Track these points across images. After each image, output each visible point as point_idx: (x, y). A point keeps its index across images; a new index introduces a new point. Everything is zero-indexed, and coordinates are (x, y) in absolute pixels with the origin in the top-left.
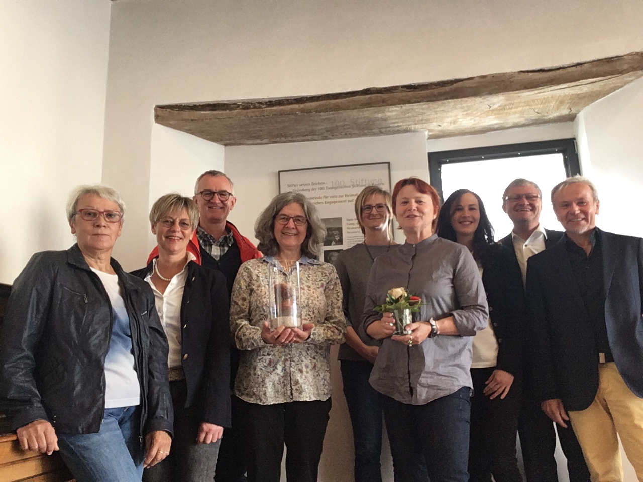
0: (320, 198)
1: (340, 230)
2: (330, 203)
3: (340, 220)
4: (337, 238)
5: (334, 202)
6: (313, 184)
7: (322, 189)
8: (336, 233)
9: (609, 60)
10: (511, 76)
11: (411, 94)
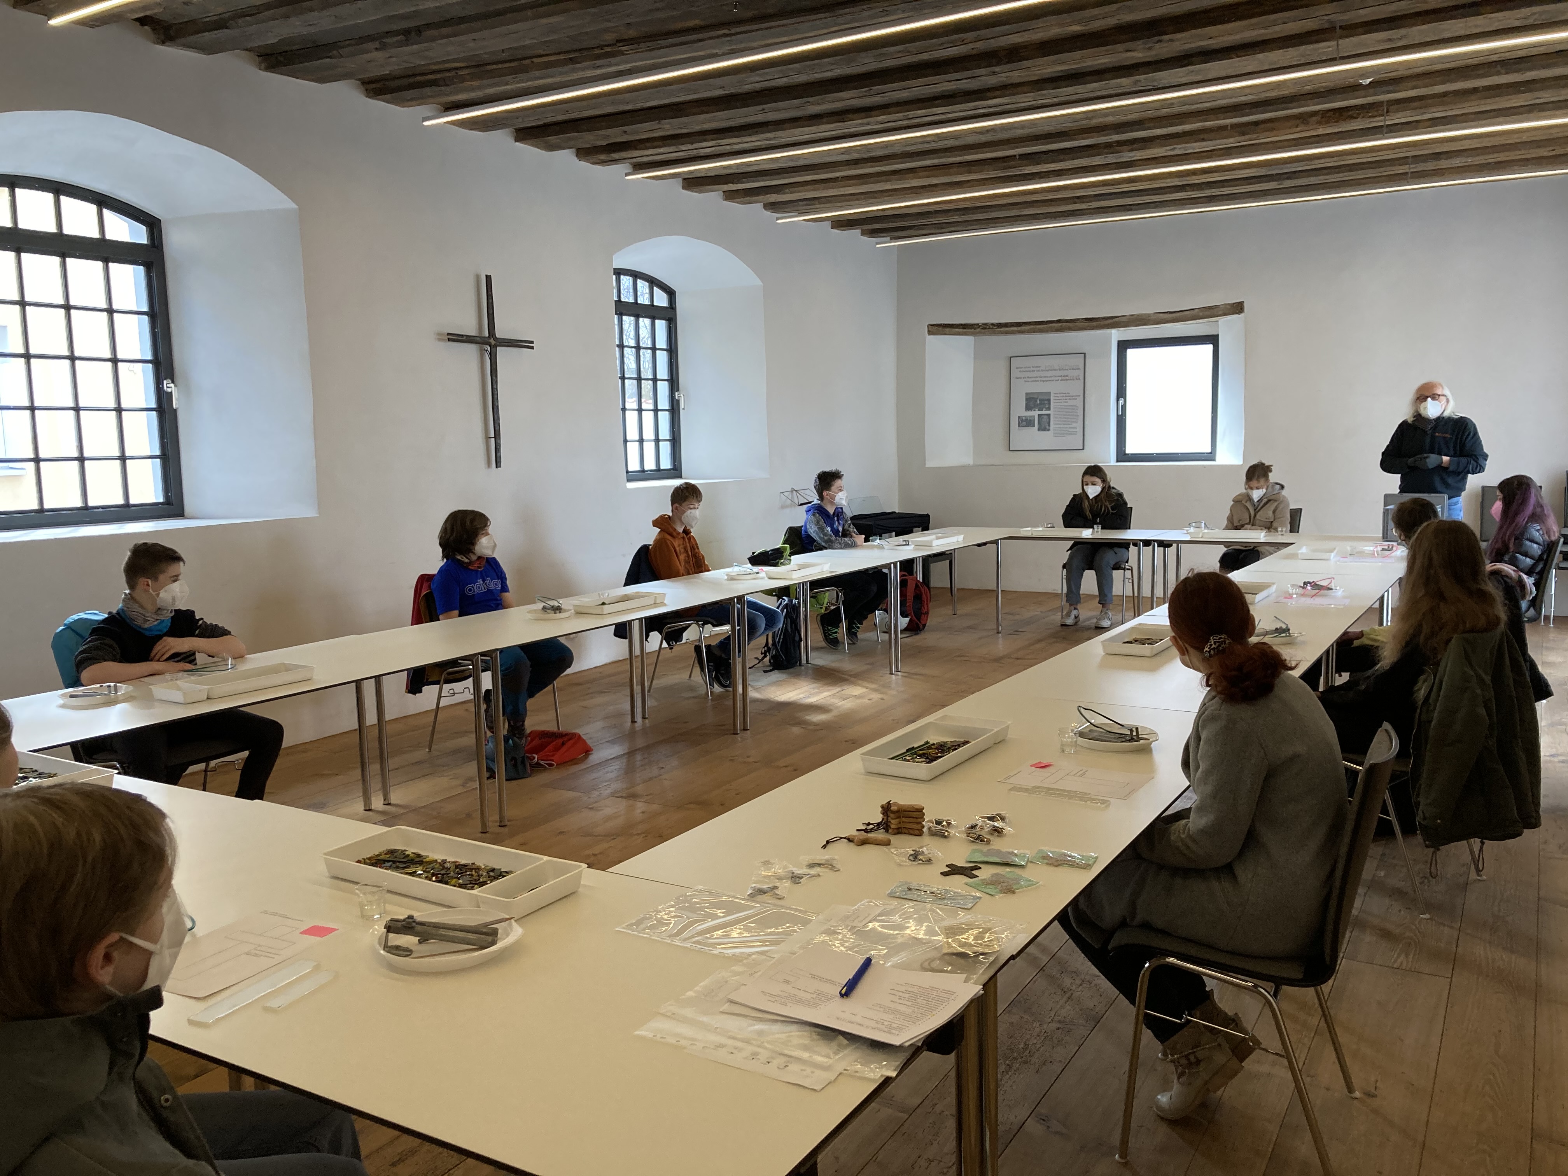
0: (1037, 377)
1: (1049, 400)
2: (1044, 381)
3: (1049, 393)
4: (1047, 406)
5: (1047, 381)
6: (1033, 367)
7: (1039, 371)
8: (1046, 402)
9: (1210, 308)
10: (1149, 315)
11: (1087, 324)
